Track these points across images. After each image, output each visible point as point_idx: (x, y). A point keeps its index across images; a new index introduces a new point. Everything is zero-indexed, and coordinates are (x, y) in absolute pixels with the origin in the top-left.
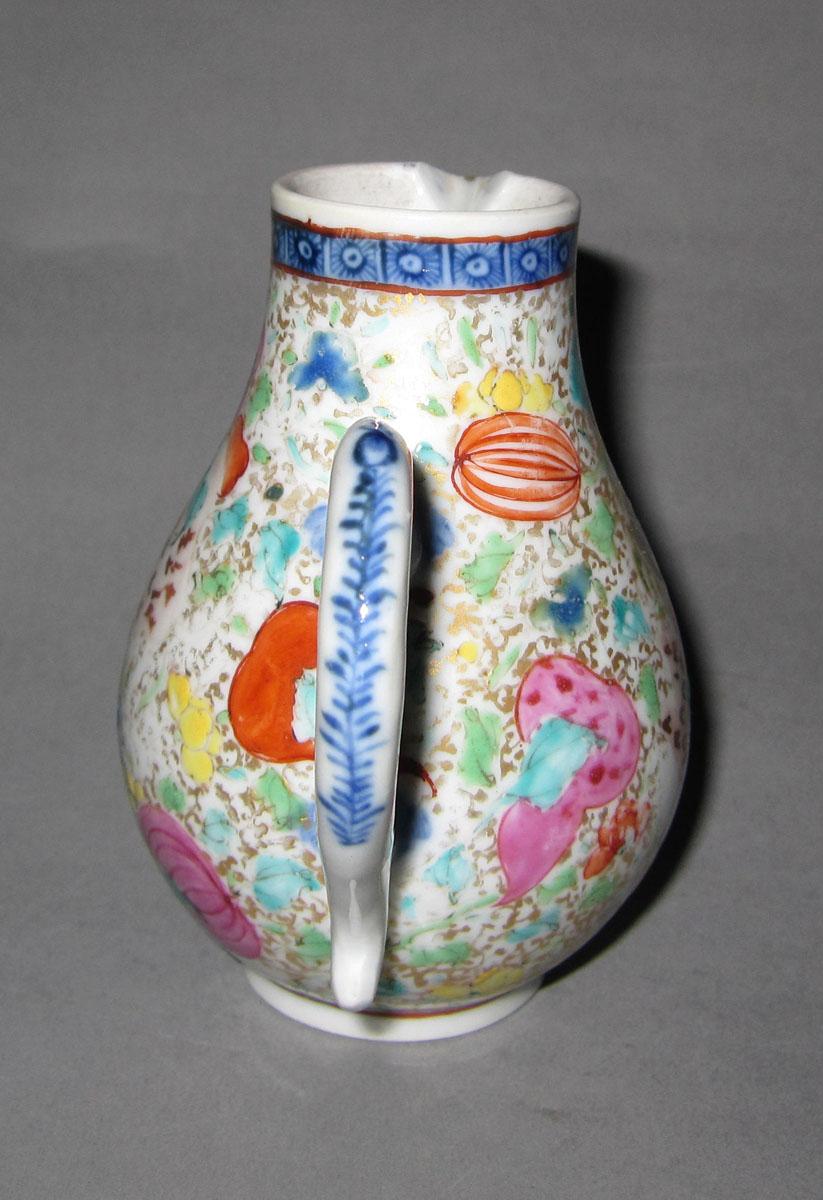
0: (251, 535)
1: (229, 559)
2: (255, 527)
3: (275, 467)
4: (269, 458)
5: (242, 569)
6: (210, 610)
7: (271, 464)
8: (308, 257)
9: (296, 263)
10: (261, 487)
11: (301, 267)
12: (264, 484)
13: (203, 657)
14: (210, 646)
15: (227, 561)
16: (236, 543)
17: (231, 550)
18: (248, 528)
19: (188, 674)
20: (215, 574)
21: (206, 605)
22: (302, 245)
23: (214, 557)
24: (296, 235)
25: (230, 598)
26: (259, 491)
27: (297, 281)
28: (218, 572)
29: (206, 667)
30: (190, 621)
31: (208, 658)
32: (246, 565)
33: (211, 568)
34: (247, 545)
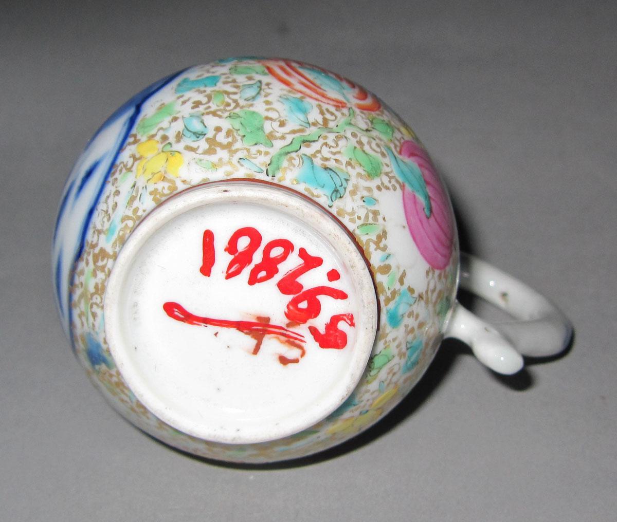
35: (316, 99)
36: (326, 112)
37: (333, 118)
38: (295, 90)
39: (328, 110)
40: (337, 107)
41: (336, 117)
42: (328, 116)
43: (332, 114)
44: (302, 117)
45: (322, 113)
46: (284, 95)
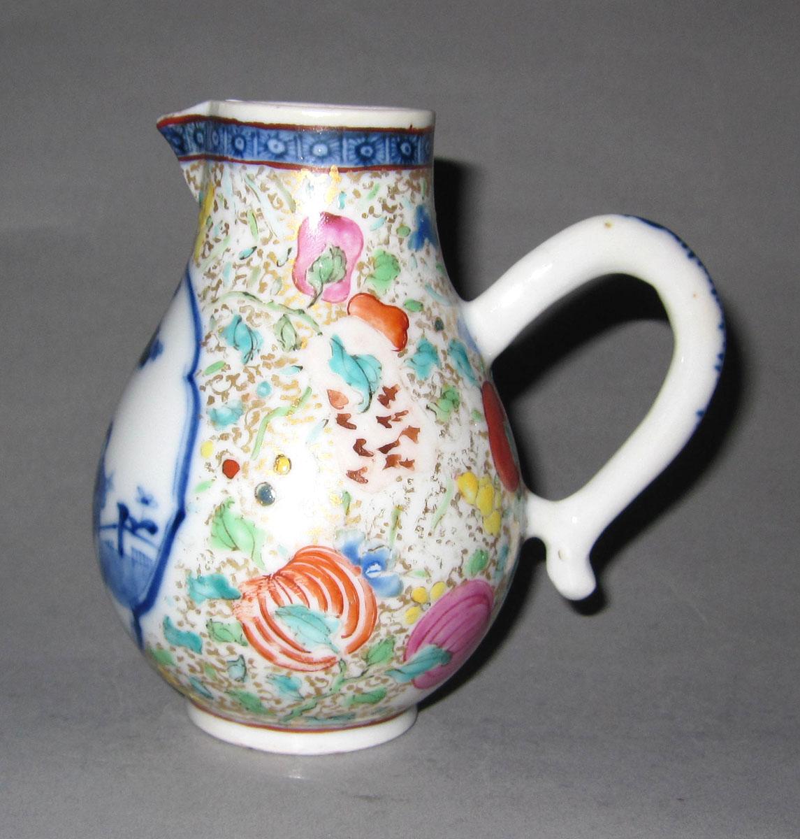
0: (445, 359)
1: (444, 381)
2: (444, 352)
3: (429, 309)
4: (422, 305)
5: (456, 382)
6: (457, 419)
7: (425, 309)
8: (408, 154)
9: (399, 161)
10: (429, 326)
11: (403, 163)
12: (429, 323)
13: (472, 451)
14: (472, 441)
15: (444, 384)
16: (441, 369)
17: (441, 376)
18: (441, 356)
19: (469, 468)
20: (443, 396)
21: (453, 418)
22: (403, 147)
23: (434, 387)
24: (399, 140)
25: (463, 403)
26: (430, 330)
27: (401, 174)
28: (444, 394)
29: (477, 455)
30: (449, 435)
31: (475, 449)
32: (456, 378)
33: (438, 394)
34: (448, 366)
35: (303, 671)
36: (316, 682)
37: (325, 684)
38: (279, 665)
39: (318, 679)
40: (326, 669)
41: (328, 682)
42: (319, 685)
43: (322, 680)
44: (294, 694)
45: (312, 684)
46: (271, 675)
